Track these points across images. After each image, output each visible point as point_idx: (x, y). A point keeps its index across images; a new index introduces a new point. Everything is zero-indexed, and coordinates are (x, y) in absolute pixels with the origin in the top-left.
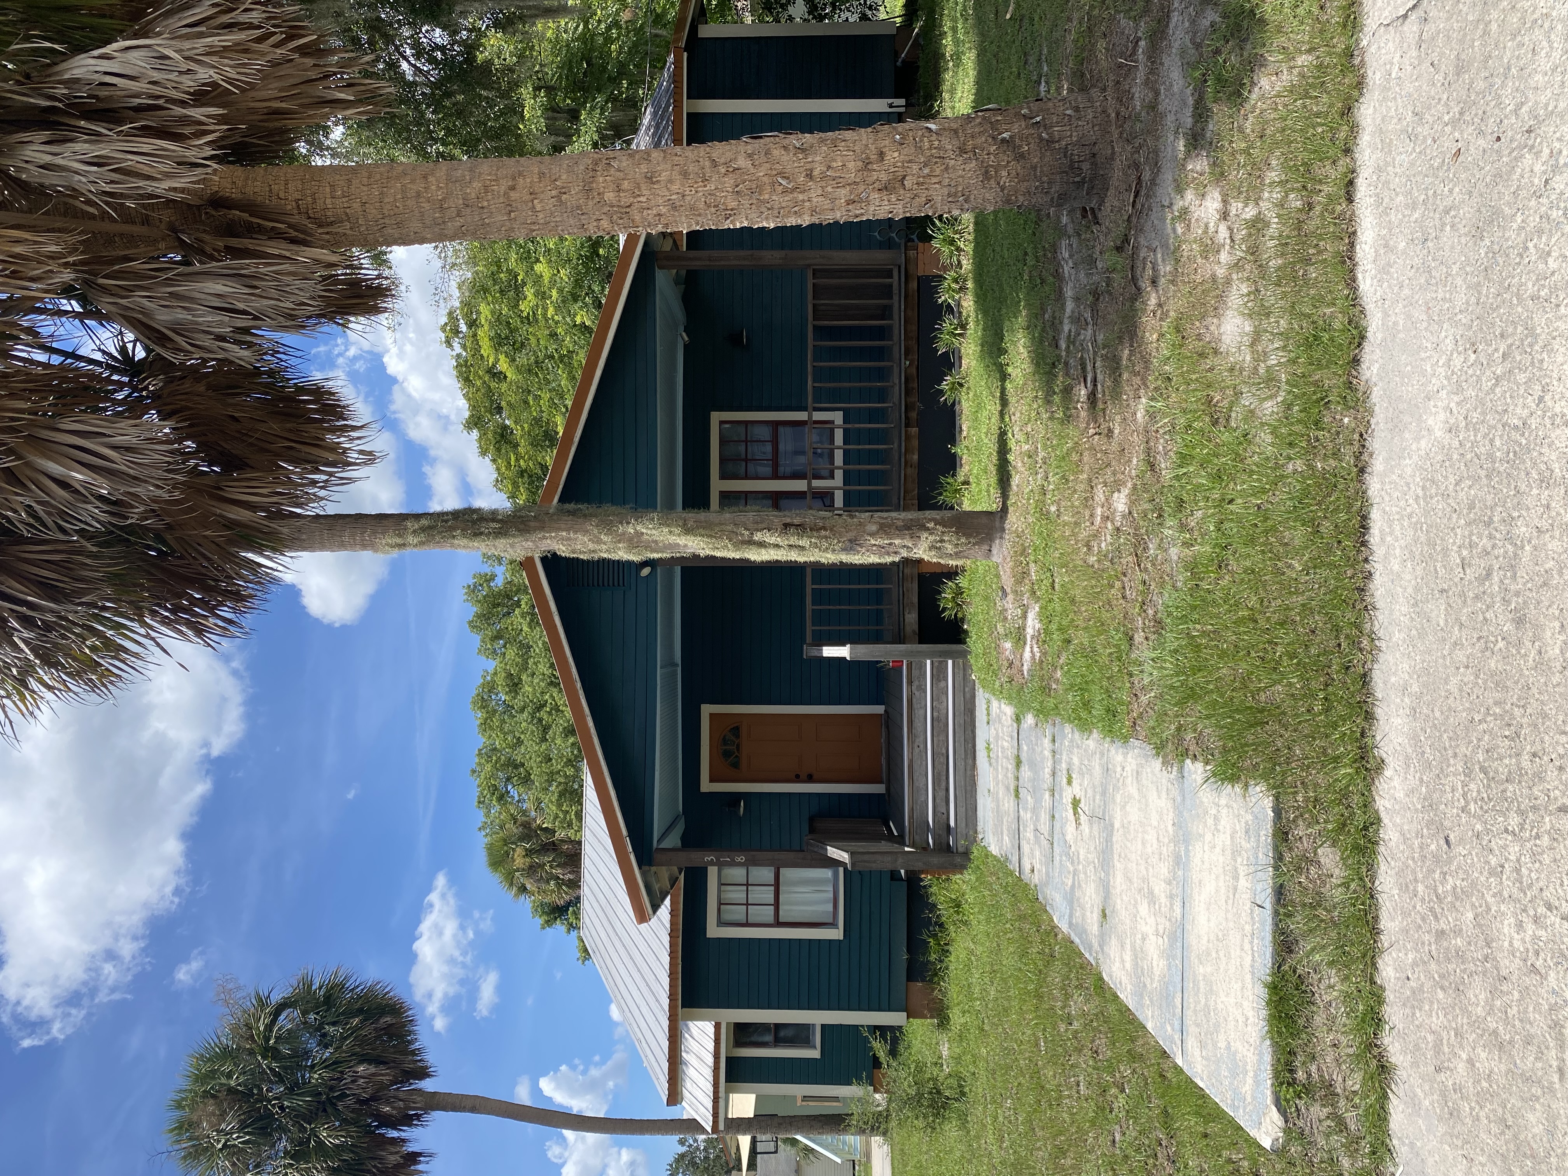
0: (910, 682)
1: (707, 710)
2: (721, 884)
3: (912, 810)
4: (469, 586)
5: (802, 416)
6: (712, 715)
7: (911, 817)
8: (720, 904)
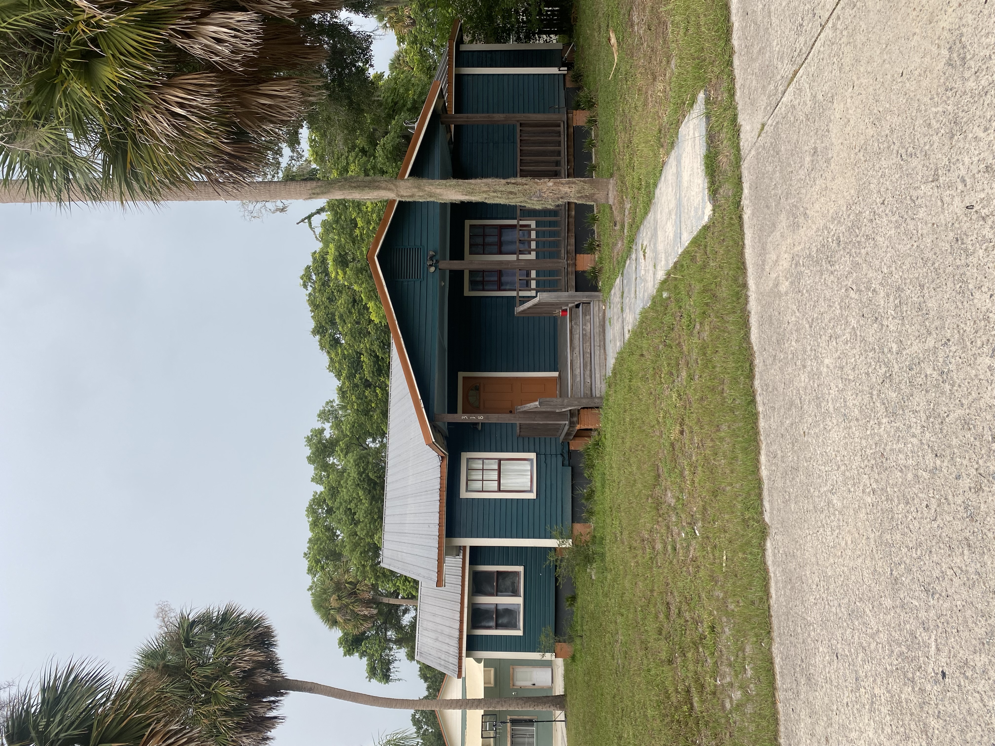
0: (571, 321)
1: (461, 375)
2: (468, 469)
3: (572, 386)
4: (308, 437)
5: (514, 222)
6: (464, 378)
7: (572, 389)
8: (467, 480)
